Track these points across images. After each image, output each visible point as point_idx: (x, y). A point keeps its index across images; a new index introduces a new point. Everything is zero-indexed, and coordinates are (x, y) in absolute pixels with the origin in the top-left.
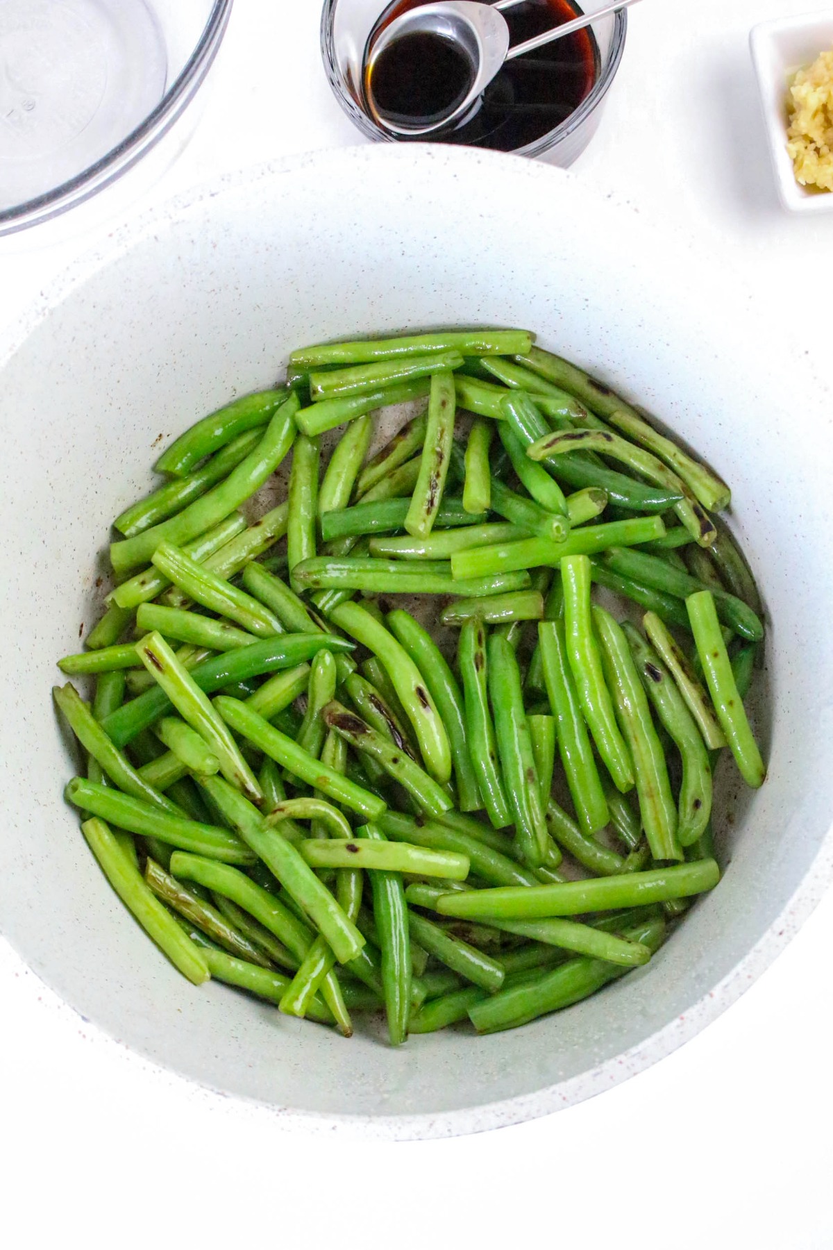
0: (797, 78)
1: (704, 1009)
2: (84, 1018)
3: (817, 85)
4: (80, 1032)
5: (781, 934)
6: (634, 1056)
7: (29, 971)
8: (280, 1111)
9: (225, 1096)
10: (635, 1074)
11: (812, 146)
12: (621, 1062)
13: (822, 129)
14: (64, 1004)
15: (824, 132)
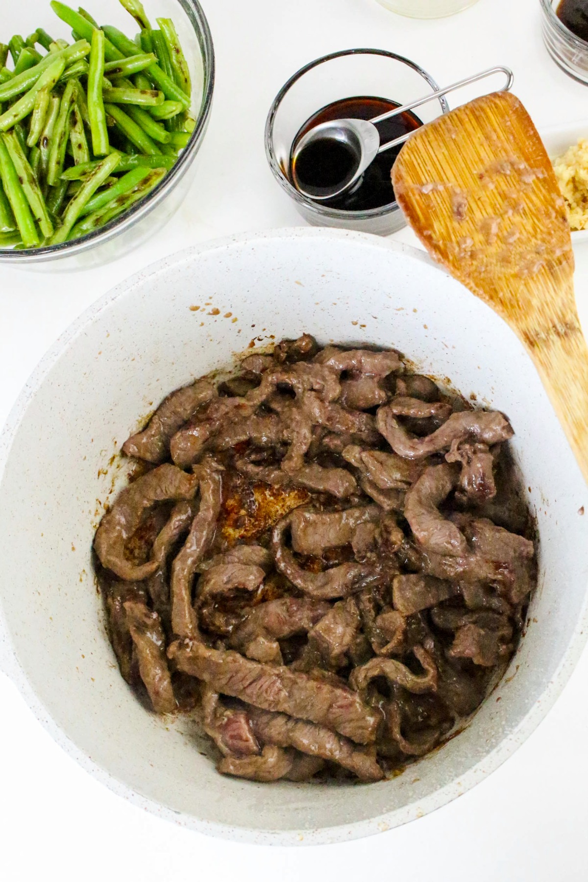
0: (556, 162)
1: (550, 692)
2: (176, 812)
3: (568, 166)
4: (176, 822)
5: (582, 633)
6: (517, 733)
7: (133, 793)
8: (313, 832)
9: (278, 834)
10: (521, 744)
11: (567, 203)
12: (511, 739)
13: (572, 193)
14: (161, 807)
15: (574, 194)
